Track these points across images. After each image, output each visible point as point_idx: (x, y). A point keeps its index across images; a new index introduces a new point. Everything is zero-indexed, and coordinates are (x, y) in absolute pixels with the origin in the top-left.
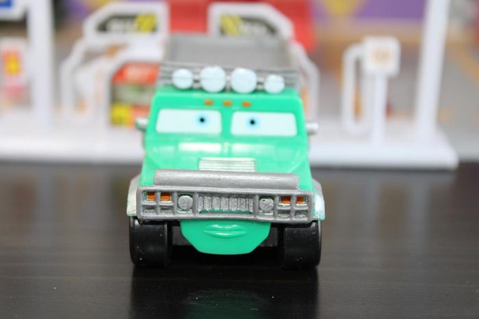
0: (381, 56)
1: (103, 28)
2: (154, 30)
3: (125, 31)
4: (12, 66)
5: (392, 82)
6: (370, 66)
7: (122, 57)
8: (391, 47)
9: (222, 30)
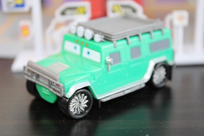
0: (181, 18)
1: (63, 13)
2: (85, 13)
3: (72, 14)
4: (26, 32)
6: (176, 22)
8: (185, 14)
9: (113, 11)
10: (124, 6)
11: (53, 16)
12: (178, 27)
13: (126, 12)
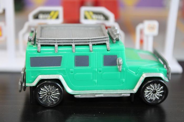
0: (152, 28)
1: (36, 17)
2: (57, 18)
3: (45, 19)
5: (155, 38)
6: (146, 32)
8: (155, 24)
9: (86, 18)
10: (96, 13)
11: (27, 20)
12: (147, 36)
13: (98, 19)
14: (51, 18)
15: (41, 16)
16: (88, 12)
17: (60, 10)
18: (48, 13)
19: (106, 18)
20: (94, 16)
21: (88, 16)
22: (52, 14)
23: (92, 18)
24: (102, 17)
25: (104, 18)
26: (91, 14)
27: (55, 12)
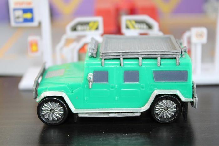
0: (200, 35)
1: (74, 29)
2: (97, 29)
3: (84, 30)
4: (34, 48)
5: (203, 46)
6: (194, 40)
7: (83, 41)
9: (127, 27)
10: (138, 22)
11: (64, 32)
12: (196, 45)
13: (140, 28)
14: (90, 29)
15: (79, 28)
16: (130, 21)
17: (99, 20)
18: (87, 24)
19: (150, 27)
20: (137, 26)
21: (130, 25)
22: (91, 24)
23: (134, 28)
24: (145, 26)
25: (148, 27)
26: (133, 23)
27: (95, 22)
